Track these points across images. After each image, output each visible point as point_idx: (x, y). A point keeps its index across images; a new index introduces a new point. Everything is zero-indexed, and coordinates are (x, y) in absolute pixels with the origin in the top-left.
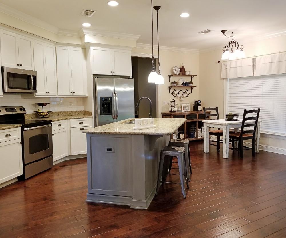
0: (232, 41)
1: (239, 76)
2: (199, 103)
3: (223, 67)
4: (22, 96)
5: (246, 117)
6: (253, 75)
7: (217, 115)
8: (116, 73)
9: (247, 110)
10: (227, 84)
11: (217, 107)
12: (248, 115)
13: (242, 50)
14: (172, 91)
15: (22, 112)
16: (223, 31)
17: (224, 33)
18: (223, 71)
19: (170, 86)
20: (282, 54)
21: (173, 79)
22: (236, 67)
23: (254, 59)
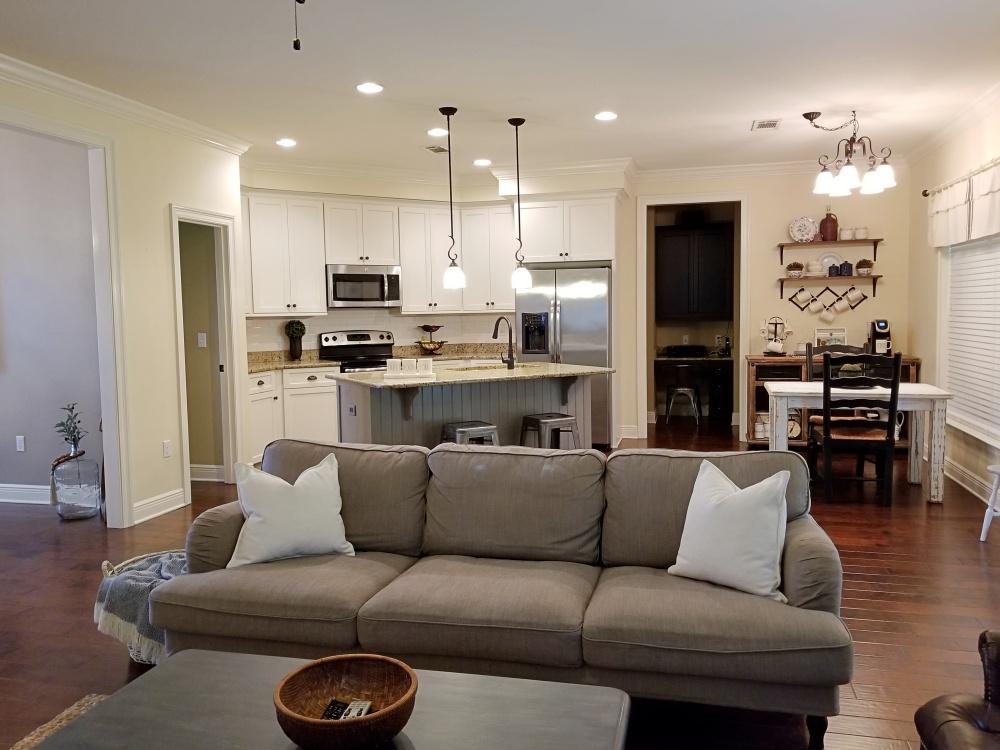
1: (952, 239)
2: (877, 329)
4: (390, 313)
6: (969, 236)
8: (575, 257)
14: (789, 292)
15: (385, 341)
16: (809, 116)
17: (811, 120)
19: (784, 277)
21: (791, 257)
22: (948, 210)
23: (970, 181)
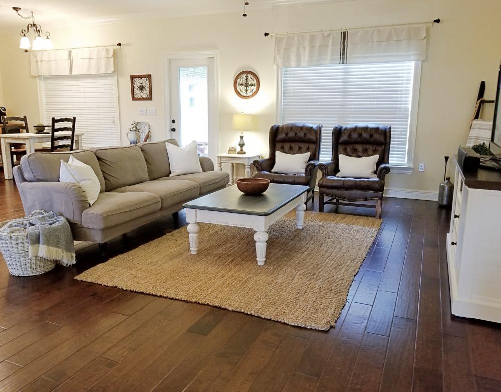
0: (32, 24)
1: (54, 74)
2: (2, 111)
3: (33, 59)
5: (56, 127)
6: (71, 73)
7: (26, 128)
9: (56, 118)
10: (41, 85)
11: (25, 117)
12: (57, 126)
13: (48, 38)
16: (16, 9)
17: (17, 11)
18: (33, 65)
20: (100, 49)
22: (50, 61)
23: (70, 51)
